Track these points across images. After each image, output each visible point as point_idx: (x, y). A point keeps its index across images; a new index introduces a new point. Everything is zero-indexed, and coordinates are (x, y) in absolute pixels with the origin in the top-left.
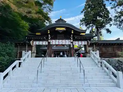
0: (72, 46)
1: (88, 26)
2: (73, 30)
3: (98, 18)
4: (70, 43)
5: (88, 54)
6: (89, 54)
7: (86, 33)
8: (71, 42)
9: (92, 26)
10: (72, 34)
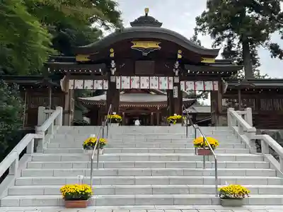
0: (176, 96)
1: (219, 35)
2: (181, 48)
3: (247, 14)
4: (171, 87)
5: (222, 118)
6: (224, 118)
7: (216, 59)
8: (175, 84)
9: (231, 35)
10: (179, 60)
